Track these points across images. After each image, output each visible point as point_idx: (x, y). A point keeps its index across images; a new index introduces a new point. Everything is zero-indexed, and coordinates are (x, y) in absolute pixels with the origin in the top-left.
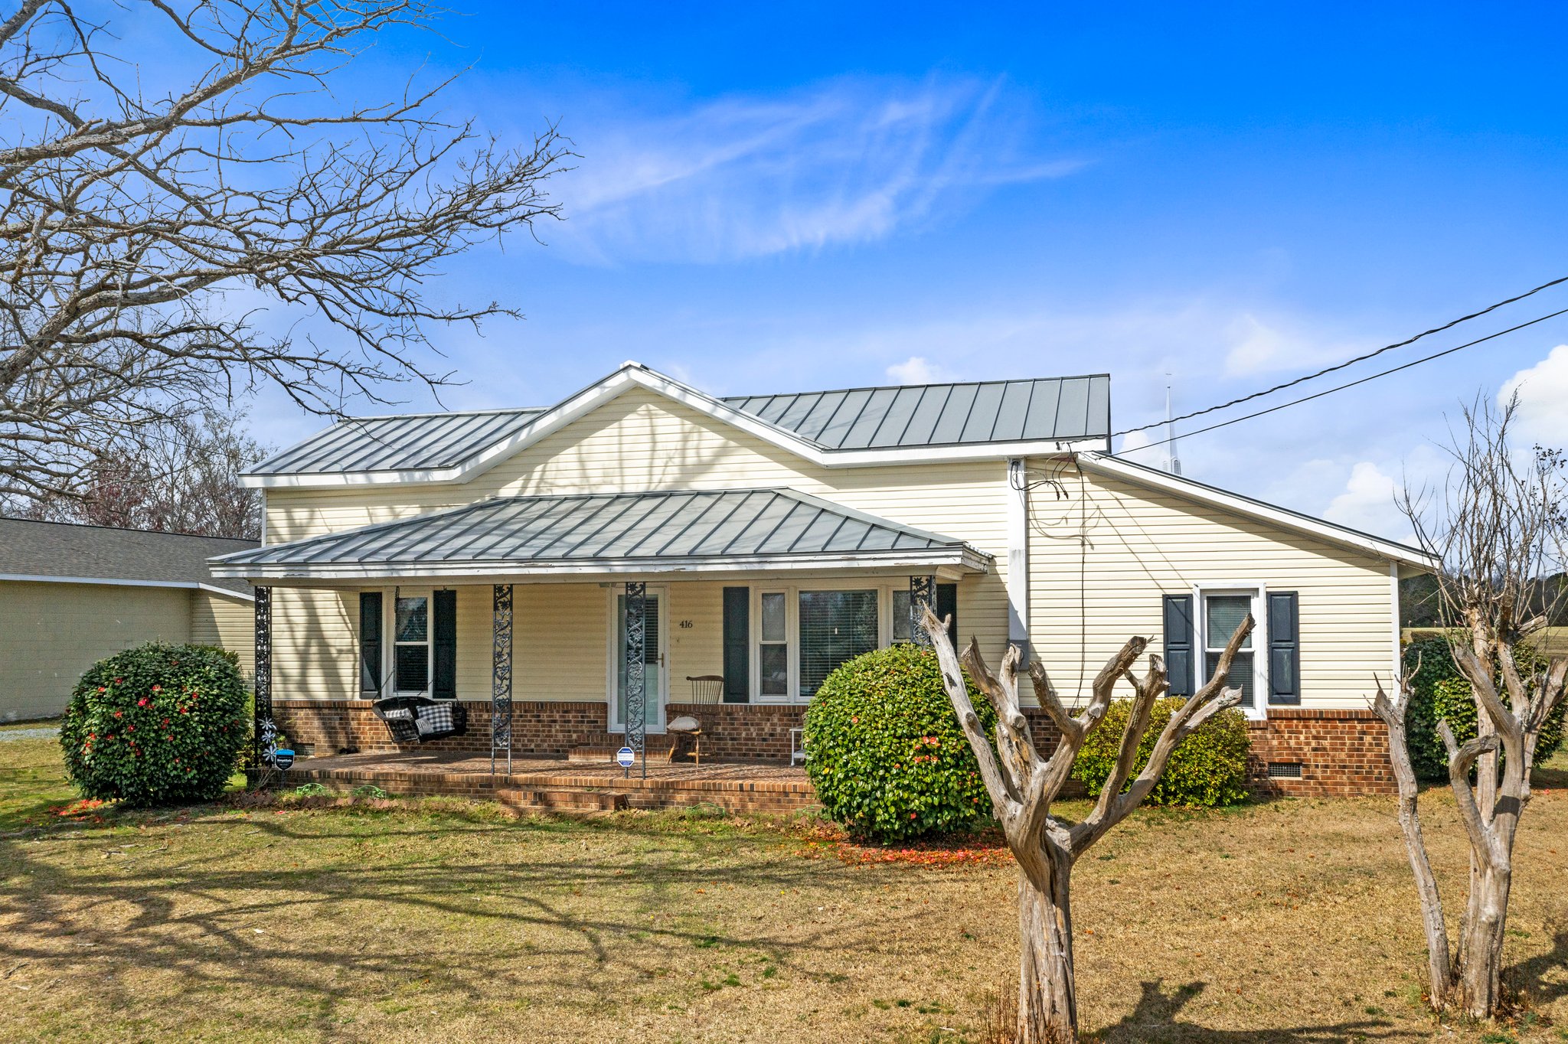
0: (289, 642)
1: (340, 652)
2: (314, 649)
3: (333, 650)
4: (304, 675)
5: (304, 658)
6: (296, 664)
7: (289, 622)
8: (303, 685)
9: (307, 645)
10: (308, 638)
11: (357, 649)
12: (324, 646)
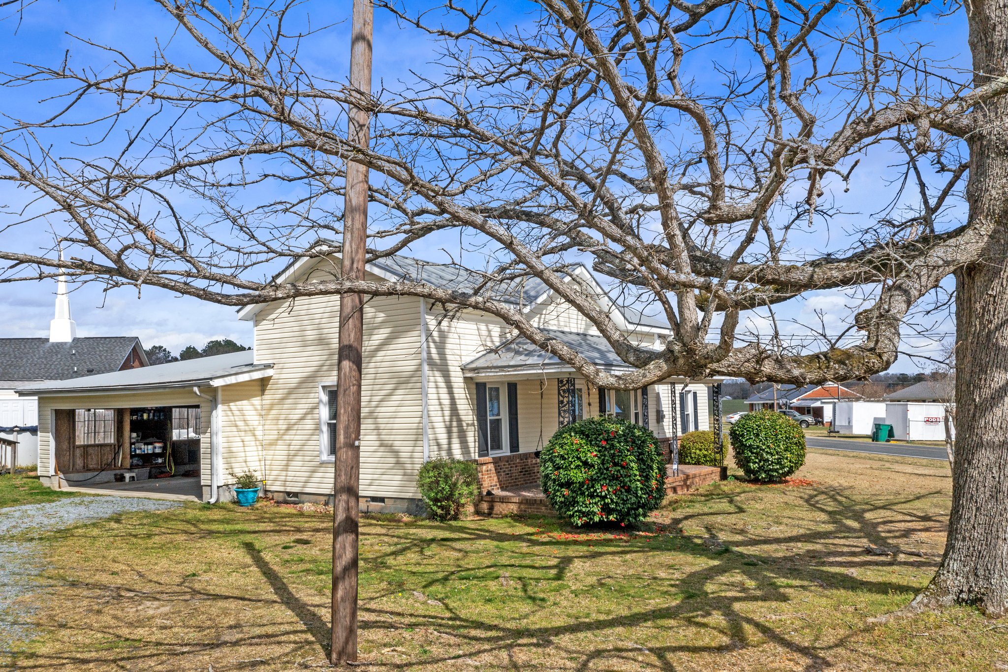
0: (441, 419)
1: (468, 425)
2: (455, 424)
3: (464, 424)
4: (450, 443)
5: (449, 432)
6: (445, 436)
7: (440, 404)
8: (449, 450)
9: (451, 421)
10: (451, 416)
11: (476, 422)
12: (459, 421)
